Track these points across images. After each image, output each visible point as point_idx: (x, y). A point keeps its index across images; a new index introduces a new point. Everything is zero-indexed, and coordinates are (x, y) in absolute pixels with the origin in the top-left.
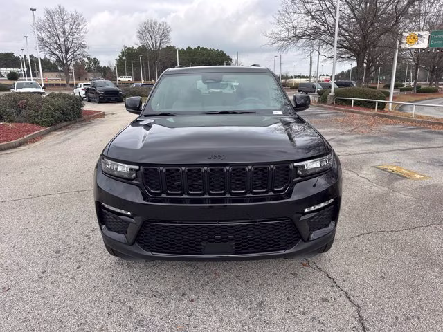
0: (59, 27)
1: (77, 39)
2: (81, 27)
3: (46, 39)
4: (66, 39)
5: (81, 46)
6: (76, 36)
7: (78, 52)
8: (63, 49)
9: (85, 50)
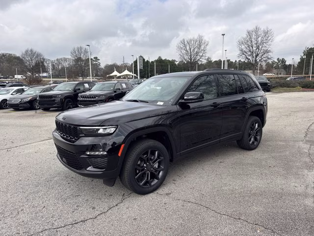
0: (254, 40)
1: (265, 47)
2: (269, 38)
3: (245, 50)
4: (258, 48)
5: (267, 52)
6: (265, 44)
7: (264, 56)
8: (254, 55)
9: (270, 54)
